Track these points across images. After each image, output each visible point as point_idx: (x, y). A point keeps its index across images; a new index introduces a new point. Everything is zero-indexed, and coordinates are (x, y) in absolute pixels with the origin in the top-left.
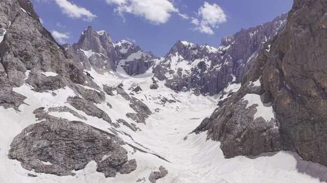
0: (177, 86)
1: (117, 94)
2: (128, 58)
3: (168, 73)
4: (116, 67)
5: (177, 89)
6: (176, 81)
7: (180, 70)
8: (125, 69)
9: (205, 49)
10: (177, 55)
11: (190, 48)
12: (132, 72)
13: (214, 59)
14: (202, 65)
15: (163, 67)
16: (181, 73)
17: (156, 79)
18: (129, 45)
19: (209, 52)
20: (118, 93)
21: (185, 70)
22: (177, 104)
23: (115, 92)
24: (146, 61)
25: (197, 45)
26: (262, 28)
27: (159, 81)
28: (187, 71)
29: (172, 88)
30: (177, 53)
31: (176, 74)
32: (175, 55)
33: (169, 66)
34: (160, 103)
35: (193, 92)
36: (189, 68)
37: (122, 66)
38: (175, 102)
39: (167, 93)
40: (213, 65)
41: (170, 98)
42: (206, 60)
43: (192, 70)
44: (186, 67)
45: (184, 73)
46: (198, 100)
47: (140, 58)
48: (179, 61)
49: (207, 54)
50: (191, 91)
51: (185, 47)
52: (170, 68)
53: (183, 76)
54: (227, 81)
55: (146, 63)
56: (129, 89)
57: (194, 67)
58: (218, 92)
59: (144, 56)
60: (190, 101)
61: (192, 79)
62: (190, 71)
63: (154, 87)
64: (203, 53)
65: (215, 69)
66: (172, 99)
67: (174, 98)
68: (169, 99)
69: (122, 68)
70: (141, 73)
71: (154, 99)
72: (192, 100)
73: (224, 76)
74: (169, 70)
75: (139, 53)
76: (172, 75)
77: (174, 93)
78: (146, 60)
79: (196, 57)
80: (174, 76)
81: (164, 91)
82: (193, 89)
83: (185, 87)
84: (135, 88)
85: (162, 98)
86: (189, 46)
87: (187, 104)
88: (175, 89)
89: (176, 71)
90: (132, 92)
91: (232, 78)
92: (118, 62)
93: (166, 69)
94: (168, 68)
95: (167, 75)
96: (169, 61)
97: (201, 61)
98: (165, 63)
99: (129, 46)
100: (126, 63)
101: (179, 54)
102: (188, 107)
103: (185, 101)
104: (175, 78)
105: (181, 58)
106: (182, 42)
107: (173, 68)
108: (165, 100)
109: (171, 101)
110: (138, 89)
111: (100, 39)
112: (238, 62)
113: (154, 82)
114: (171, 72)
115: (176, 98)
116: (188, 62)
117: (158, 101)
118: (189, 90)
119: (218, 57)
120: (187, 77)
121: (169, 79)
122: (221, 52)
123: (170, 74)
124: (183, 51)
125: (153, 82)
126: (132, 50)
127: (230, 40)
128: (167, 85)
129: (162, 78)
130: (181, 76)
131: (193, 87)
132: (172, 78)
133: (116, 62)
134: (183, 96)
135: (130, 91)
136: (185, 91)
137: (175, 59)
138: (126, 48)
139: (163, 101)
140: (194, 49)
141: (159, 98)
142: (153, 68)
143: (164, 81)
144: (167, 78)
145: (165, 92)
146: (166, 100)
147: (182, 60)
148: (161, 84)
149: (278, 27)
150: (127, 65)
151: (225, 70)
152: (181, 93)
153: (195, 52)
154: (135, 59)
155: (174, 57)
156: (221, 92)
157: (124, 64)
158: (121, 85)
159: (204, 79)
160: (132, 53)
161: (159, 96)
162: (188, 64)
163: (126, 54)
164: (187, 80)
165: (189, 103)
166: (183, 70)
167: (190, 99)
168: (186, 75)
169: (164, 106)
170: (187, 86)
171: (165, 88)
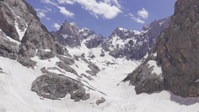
0: (116, 55)
2: (87, 39)
3: (111, 47)
4: (81, 44)
5: (116, 56)
6: (116, 52)
7: (118, 45)
8: (86, 45)
9: (133, 32)
10: (116, 36)
11: (124, 32)
12: (90, 46)
13: (138, 38)
14: (131, 42)
15: (108, 43)
16: (118, 47)
17: (103, 51)
18: (88, 31)
19: (135, 34)
20: (82, 59)
21: (121, 45)
22: (116, 65)
23: (80, 59)
26: (167, 19)
27: (105, 52)
28: (122, 46)
29: (113, 56)
30: (116, 35)
31: (115, 47)
32: (115, 36)
33: (111, 43)
34: (106, 65)
35: (126, 58)
36: (123, 44)
37: (84, 43)
38: (115, 64)
39: (110, 59)
40: (137, 42)
41: (111, 62)
42: (133, 39)
43: (125, 45)
44: (122, 43)
45: (120, 47)
46: (128, 63)
47: (94, 38)
48: (117, 40)
49: (134, 36)
50: (125, 58)
51: (121, 32)
52: (112, 44)
53: (120, 49)
54: (146, 51)
55: (98, 41)
56: (88, 57)
57: (126, 43)
58: (140, 58)
59: (97, 37)
60: (124, 64)
61: (125, 51)
62: (124, 46)
63: (102, 55)
64: (132, 35)
65: (139, 45)
66: (113, 62)
69: (84, 44)
70: (95, 47)
71: (102, 62)
73: (144, 48)
74: (111, 45)
75: (94, 35)
76: (113, 48)
77: (114, 59)
78: (98, 39)
79: (127, 37)
80: (114, 49)
81: (108, 57)
82: (126, 56)
83: (121, 55)
84: (91, 56)
85: (107, 62)
86: (124, 30)
87: (122, 65)
88: (114, 57)
89: (115, 46)
90: (90, 59)
92: (82, 41)
93: (109, 45)
94: (110, 44)
95: (110, 48)
96: (111, 40)
97: (131, 39)
98: (109, 41)
99: (88, 32)
100: (87, 41)
101: (118, 35)
102: (122, 67)
103: (121, 64)
104: (115, 50)
105: (119, 38)
106: (119, 28)
107: (114, 44)
108: (108, 63)
109: (112, 64)
110: (93, 57)
111: (72, 28)
112: (152, 40)
113: (103, 52)
114: (113, 46)
115: (115, 62)
116: (123, 40)
117: (105, 63)
118: (123, 57)
119: (141, 37)
120: (122, 49)
121: (111, 50)
122: (143, 34)
123: (112, 47)
124: (120, 34)
126: (90, 33)
127: (148, 27)
128: (110, 54)
129: (107, 50)
130: (118, 49)
131: (126, 55)
132: (113, 50)
133: (81, 41)
134: (120, 60)
135: (89, 58)
136: (121, 58)
137: (114, 39)
138: (87, 33)
139: (107, 64)
140: (127, 32)
141: (105, 62)
142: (102, 44)
143: (108, 52)
144: (110, 50)
145: (108, 59)
146: (109, 63)
147: (119, 39)
148: (107, 53)
150: (87, 43)
151: (144, 45)
152: (119, 59)
153: (127, 34)
154: (92, 39)
155: (114, 37)
156: (142, 58)
157: (85, 42)
158: (84, 54)
159: (132, 50)
160: (90, 35)
161: (105, 60)
162: (123, 41)
163: (86, 36)
164: (122, 51)
165: (123, 65)
166: (120, 45)
167: (123, 62)
168: (121, 48)
169: (108, 66)
170: (122, 54)
171: (109, 56)
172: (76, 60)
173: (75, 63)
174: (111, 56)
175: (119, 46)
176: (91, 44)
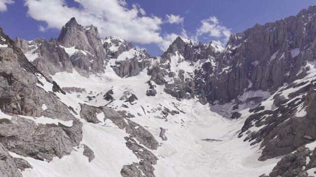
0: (179, 92)
1: (105, 119)
2: (118, 57)
3: (167, 76)
4: (105, 68)
5: (179, 96)
6: (178, 86)
7: (181, 72)
8: (115, 70)
9: (210, 48)
10: (177, 54)
11: (192, 46)
12: (123, 73)
13: (222, 60)
14: (207, 67)
15: (162, 68)
17: (153, 83)
18: (120, 42)
19: (216, 52)
20: (106, 117)
21: (188, 73)
22: (180, 116)
23: (100, 116)
24: (140, 61)
25: (200, 43)
26: (284, 23)
27: (157, 85)
28: (189, 73)
29: (173, 94)
30: (176, 52)
31: (177, 77)
32: (175, 55)
33: (168, 67)
34: (161, 116)
35: (198, 99)
36: (191, 70)
37: (111, 66)
38: (178, 113)
39: (168, 101)
41: (172, 108)
42: (212, 60)
43: (196, 72)
45: (186, 76)
47: (133, 57)
48: (179, 61)
49: (214, 54)
50: (196, 99)
51: (186, 45)
52: (170, 70)
53: (186, 80)
54: (241, 87)
55: (139, 63)
56: (121, 99)
57: (198, 69)
58: (229, 101)
59: (138, 55)
60: (196, 112)
61: (197, 84)
62: (193, 74)
63: (151, 93)
64: (209, 52)
65: (224, 72)
66: (175, 109)
67: (176, 107)
68: (171, 110)
69: (112, 69)
70: (134, 75)
71: (154, 112)
72: (197, 110)
73: (237, 81)
74: (169, 72)
75: (132, 51)
76: (172, 78)
77: (175, 100)
78: (140, 59)
79: (199, 57)
80: (175, 79)
81: (164, 98)
82: (198, 96)
83: (189, 94)
84: (128, 97)
85: (163, 108)
86: (191, 43)
87: (193, 116)
88: (176, 96)
89: (177, 74)
90: (125, 104)
91: (248, 84)
92: (107, 61)
93: (165, 71)
94: (167, 70)
95: (167, 78)
96: (168, 61)
97: (207, 61)
98: (164, 64)
99: (120, 44)
100: (117, 63)
101: (180, 53)
102: (195, 120)
103: (190, 111)
104: (177, 82)
105: (182, 57)
106: (182, 39)
107: (173, 69)
108: (166, 112)
109: (174, 113)
110: (132, 99)
112: (253, 64)
113: (152, 87)
114: (171, 75)
115: (178, 107)
116: (190, 63)
117: (159, 113)
118: (193, 97)
119: (227, 57)
120: (190, 81)
121: (169, 83)
122: (230, 52)
123: (170, 77)
125: (149, 87)
126: (124, 48)
127: (240, 38)
128: (167, 91)
129: (160, 82)
130: (183, 79)
131: (199, 94)
132: (173, 82)
133: (105, 62)
134: (187, 104)
135: (123, 102)
136: (189, 98)
137: (175, 58)
138: (117, 45)
139: (164, 114)
140: (197, 48)
141: (159, 109)
143: (164, 86)
144: (166, 83)
145: (165, 101)
146: (168, 111)
147: (183, 61)
148: (159, 89)
149: (305, 22)
150: (118, 66)
151: (237, 74)
152: (184, 101)
153: (199, 52)
154: (127, 58)
155: (174, 56)
157: (114, 64)
158: (111, 92)
159: (211, 83)
160: (124, 51)
161: (159, 106)
162: (190, 65)
163: (116, 52)
164: (190, 84)
165: (195, 114)
166: (185, 72)
167: (195, 108)
168: (188, 79)
169: (167, 121)
170: (190, 91)
171: (165, 95)
172: (89, 121)
173: (83, 142)
174: (170, 96)
175: (184, 75)
176: (127, 69)
